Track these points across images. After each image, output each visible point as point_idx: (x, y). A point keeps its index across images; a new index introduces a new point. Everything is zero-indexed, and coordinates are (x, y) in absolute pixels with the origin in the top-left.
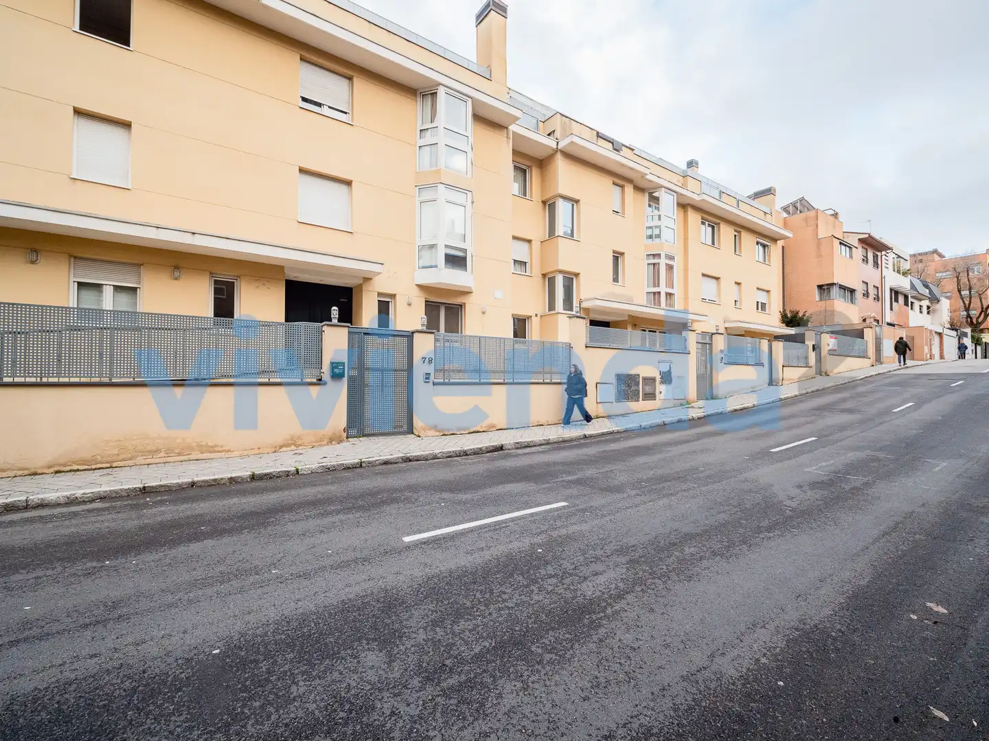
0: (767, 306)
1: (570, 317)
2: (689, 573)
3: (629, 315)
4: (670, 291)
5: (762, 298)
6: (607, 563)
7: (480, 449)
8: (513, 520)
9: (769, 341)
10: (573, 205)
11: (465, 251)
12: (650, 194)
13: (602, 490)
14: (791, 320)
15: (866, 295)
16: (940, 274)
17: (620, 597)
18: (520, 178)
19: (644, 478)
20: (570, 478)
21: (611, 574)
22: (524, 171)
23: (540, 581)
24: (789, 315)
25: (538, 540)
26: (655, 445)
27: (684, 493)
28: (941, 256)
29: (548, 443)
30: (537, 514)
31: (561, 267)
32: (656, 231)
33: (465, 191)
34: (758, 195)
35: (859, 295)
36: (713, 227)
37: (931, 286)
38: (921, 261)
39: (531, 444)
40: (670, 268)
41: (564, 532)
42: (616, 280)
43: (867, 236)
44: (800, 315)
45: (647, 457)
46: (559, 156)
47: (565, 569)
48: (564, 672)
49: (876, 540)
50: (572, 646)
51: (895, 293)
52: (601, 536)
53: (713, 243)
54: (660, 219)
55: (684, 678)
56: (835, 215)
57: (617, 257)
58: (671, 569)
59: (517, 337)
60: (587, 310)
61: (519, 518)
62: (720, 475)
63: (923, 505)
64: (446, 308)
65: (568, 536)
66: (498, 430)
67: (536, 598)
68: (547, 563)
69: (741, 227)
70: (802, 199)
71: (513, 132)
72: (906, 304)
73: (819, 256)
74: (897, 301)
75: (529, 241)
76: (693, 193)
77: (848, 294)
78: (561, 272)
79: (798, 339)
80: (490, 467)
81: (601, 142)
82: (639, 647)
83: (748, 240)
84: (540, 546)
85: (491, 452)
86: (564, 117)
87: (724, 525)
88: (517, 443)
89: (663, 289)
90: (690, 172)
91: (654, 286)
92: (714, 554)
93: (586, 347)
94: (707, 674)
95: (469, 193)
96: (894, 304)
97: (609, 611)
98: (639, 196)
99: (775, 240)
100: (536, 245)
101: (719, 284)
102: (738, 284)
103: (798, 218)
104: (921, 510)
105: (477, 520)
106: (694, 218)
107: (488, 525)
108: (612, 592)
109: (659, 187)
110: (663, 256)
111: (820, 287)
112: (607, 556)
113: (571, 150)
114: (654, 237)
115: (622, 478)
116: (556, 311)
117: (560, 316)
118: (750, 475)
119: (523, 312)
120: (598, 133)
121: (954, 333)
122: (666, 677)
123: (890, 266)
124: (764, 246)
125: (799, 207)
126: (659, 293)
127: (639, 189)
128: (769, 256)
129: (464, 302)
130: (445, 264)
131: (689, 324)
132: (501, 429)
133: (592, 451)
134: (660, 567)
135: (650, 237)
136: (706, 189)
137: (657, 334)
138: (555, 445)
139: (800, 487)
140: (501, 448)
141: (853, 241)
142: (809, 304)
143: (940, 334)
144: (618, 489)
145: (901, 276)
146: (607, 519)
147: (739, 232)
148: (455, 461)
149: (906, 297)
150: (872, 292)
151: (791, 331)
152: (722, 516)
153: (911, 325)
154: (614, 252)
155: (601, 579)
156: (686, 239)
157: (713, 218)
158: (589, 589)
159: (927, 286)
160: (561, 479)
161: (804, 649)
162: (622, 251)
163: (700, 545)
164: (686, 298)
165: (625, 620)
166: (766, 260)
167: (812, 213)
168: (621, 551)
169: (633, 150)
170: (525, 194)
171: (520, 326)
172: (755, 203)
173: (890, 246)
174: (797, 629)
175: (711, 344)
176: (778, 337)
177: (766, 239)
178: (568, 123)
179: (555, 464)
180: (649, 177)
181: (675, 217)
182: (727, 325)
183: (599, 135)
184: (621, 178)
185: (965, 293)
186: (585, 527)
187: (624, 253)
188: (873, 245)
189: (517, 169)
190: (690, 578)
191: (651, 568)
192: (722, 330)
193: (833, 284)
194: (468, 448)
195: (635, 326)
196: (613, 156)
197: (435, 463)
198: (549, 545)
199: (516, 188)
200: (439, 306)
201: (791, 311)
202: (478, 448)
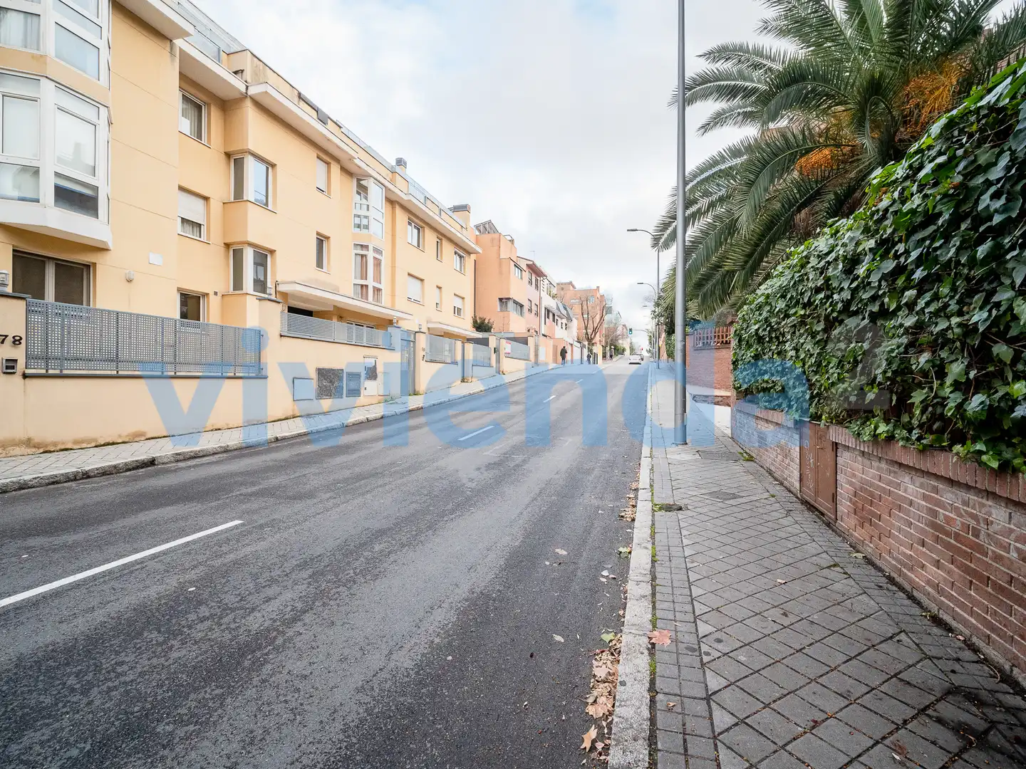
0: (462, 311)
1: (260, 300)
2: (376, 572)
3: (334, 306)
4: (378, 285)
5: (458, 303)
6: (285, 583)
7: (115, 467)
8: (154, 557)
9: (463, 342)
10: (267, 168)
11: (96, 189)
12: (359, 180)
13: (289, 498)
14: (481, 326)
15: (530, 310)
16: (573, 301)
17: (295, 620)
18: (192, 112)
19: (341, 478)
20: (249, 490)
21: (288, 595)
22: (199, 108)
23: (185, 630)
24: (478, 321)
25: (192, 575)
26: (357, 443)
27: (380, 489)
28: (573, 286)
29: (226, 450)
30: (194, 542)
31: (251, 239)
32: (365, 222)
33: (97, 104)
34: (457, 209)
35: (526, 309)
36: (418, 229)
37: (568, 309)
38: (563, 289)
39: (201, 454)
40: (378, 263)
41: (232, 557)
42: (320, 264)
43: (532, 263)
44: (486, 321)
45: (345, 456)
46: (248, 103)
47: (226, 604)
48: (206, 743)
49: (527, 506)
50: (221, 704)
51: (548, 311)
52: (281, 553)
53: (419, 246)
54: (368, 210)
55: (358, 690)
56: (512, 241)
57: (321, 240)
58: (358, 571)
59: (186, 318)
60: (285, 295)
61: (164, 553)
62: (415, 467)
63: (557, 473)
64: (57, 265)
65: (235, 563)
66: (149, 439)
67: (174, 655)
68: (200, 603)
69: (443, 236)
70: (490, 222)
71: (180, 49)
72: (554, 321)
73: (501, 273)
74: (548, 317)
75: (206, 199)
76: (400, 191)
77: (519, 307)
78: (251, 244)
79: (485, 342)
80: (129, 489)
81: (302, 104)
82: (311, 673)
83: (448, 249)
84: (191, 583)
85: (134, 469)
86: (256, 59)
87: (413, 515)
88: (177, 454)
89: (370, 282)
90: (398, 169)
91: (362, 279)
92: (403, 546)
93: (281, 336)
94: (384, 675)
95: (103, 110)
96: (547, 319)
97: (279, 641)
98: (346, 178)
99: (469, 253)
100: (215, 205)
101: (423, 285)
102: (440, 288)
103: (486, 238)
104: (557, 476)
105: (90, 569)
106: (401, 217)
107: (110, 572)
108: (287, 616)
109: (368, 176)
110: (371, 248)
111: (501, 300)
112: (286, 575)
113: (266, 102)
114: (362, 227)
115: (315, 482)
116: (244, 291)
117: (248, 296)
118: (441, 463)
119: (194, 286)
120: (300, 94)
121: (579, 345)
122: (339, 696)
123: (545, 290)
124: (461, 257)
125: (486, 228)
126: (367, 286)
127: (346, 171)
128: (464, 266)
129: (94, 261)
130: (56, 200)
131: (395, 321)
132: (153, 438)
133: (284, 455)
134: (346, 572)
135: (359, 226)
136: (412, 190)
137: (365, 328)
138: (236, 453)
139: (478, 469)
140: (152, 462)
141: (523, 265)
142: (492, 313)
143: (572, 345)
144: (310, 495)
145: (551, 298)
146: (292, 530)
147: (441, 239)
148: (64, 487)
149: (554, 315)
150: (534, 308)
151: (480, 335)
152: (414, 506)
153: (556, 337)
154: (318, 234)
155: (274, 605)
156: (393, 236)
157: (420, 222)
158: (255, 622)
159: (565, 309)
160: (238, 493)
161: (471, 617)
162: (328, 235)
163: (390, 539)
164: (393, 295)
165: (299, 645)
166: (461, 271)
167: (496, 236)
168: (303, 566)
169: (340, 127)
170: (200, 136)
171: (191, 304)
172: (455, 215)
173: (546, 274)
174: (467, 600)
175: (414, 342)
176: (469, 340)
177: (463, 251)
178: (261, 68)
179: (232, 475)
180: (357, 161)
181: (383, 211)
182: (431, 326)
183: (300, 96)
184: (327, 155)
185: (585, 316)
186: (262, 545)
187: (329, 237)
188: (535, 270)
189: (187, 101)
190: (376, 577)
191: (336, 576)
192: (424, 329)
193: (509, 299)
194: (90, 468)
195: (341, 318)
196: (318, 126)
197: (21, 495)
198: (207, 581)
199: (186, 125)
200: (44, 263)
201: (480, 318)
202: (110, 467)
